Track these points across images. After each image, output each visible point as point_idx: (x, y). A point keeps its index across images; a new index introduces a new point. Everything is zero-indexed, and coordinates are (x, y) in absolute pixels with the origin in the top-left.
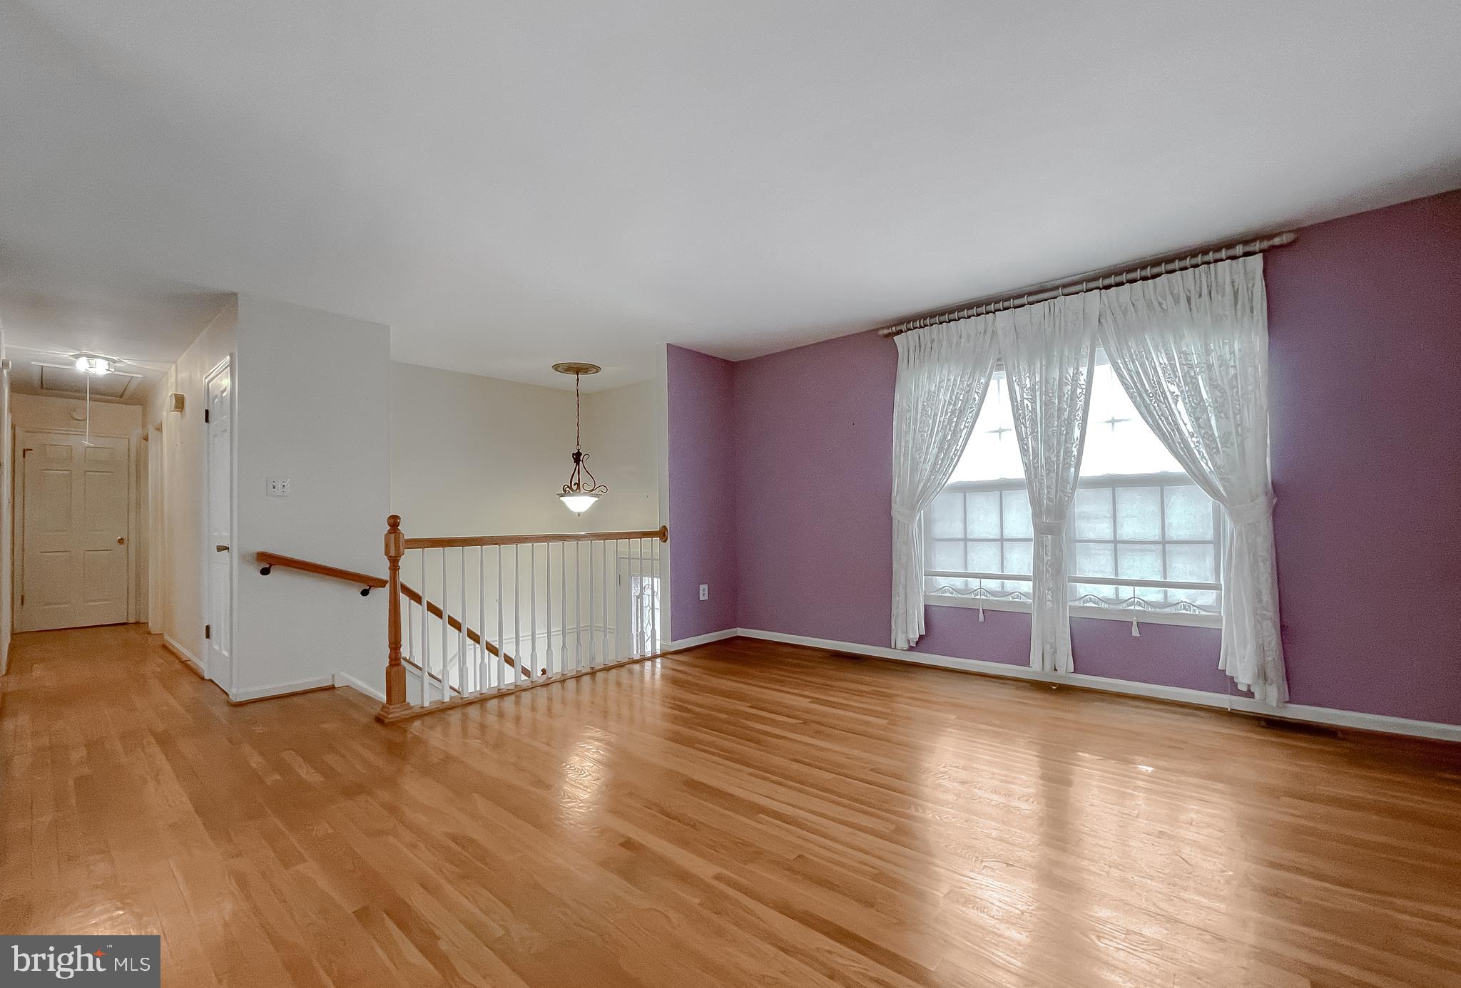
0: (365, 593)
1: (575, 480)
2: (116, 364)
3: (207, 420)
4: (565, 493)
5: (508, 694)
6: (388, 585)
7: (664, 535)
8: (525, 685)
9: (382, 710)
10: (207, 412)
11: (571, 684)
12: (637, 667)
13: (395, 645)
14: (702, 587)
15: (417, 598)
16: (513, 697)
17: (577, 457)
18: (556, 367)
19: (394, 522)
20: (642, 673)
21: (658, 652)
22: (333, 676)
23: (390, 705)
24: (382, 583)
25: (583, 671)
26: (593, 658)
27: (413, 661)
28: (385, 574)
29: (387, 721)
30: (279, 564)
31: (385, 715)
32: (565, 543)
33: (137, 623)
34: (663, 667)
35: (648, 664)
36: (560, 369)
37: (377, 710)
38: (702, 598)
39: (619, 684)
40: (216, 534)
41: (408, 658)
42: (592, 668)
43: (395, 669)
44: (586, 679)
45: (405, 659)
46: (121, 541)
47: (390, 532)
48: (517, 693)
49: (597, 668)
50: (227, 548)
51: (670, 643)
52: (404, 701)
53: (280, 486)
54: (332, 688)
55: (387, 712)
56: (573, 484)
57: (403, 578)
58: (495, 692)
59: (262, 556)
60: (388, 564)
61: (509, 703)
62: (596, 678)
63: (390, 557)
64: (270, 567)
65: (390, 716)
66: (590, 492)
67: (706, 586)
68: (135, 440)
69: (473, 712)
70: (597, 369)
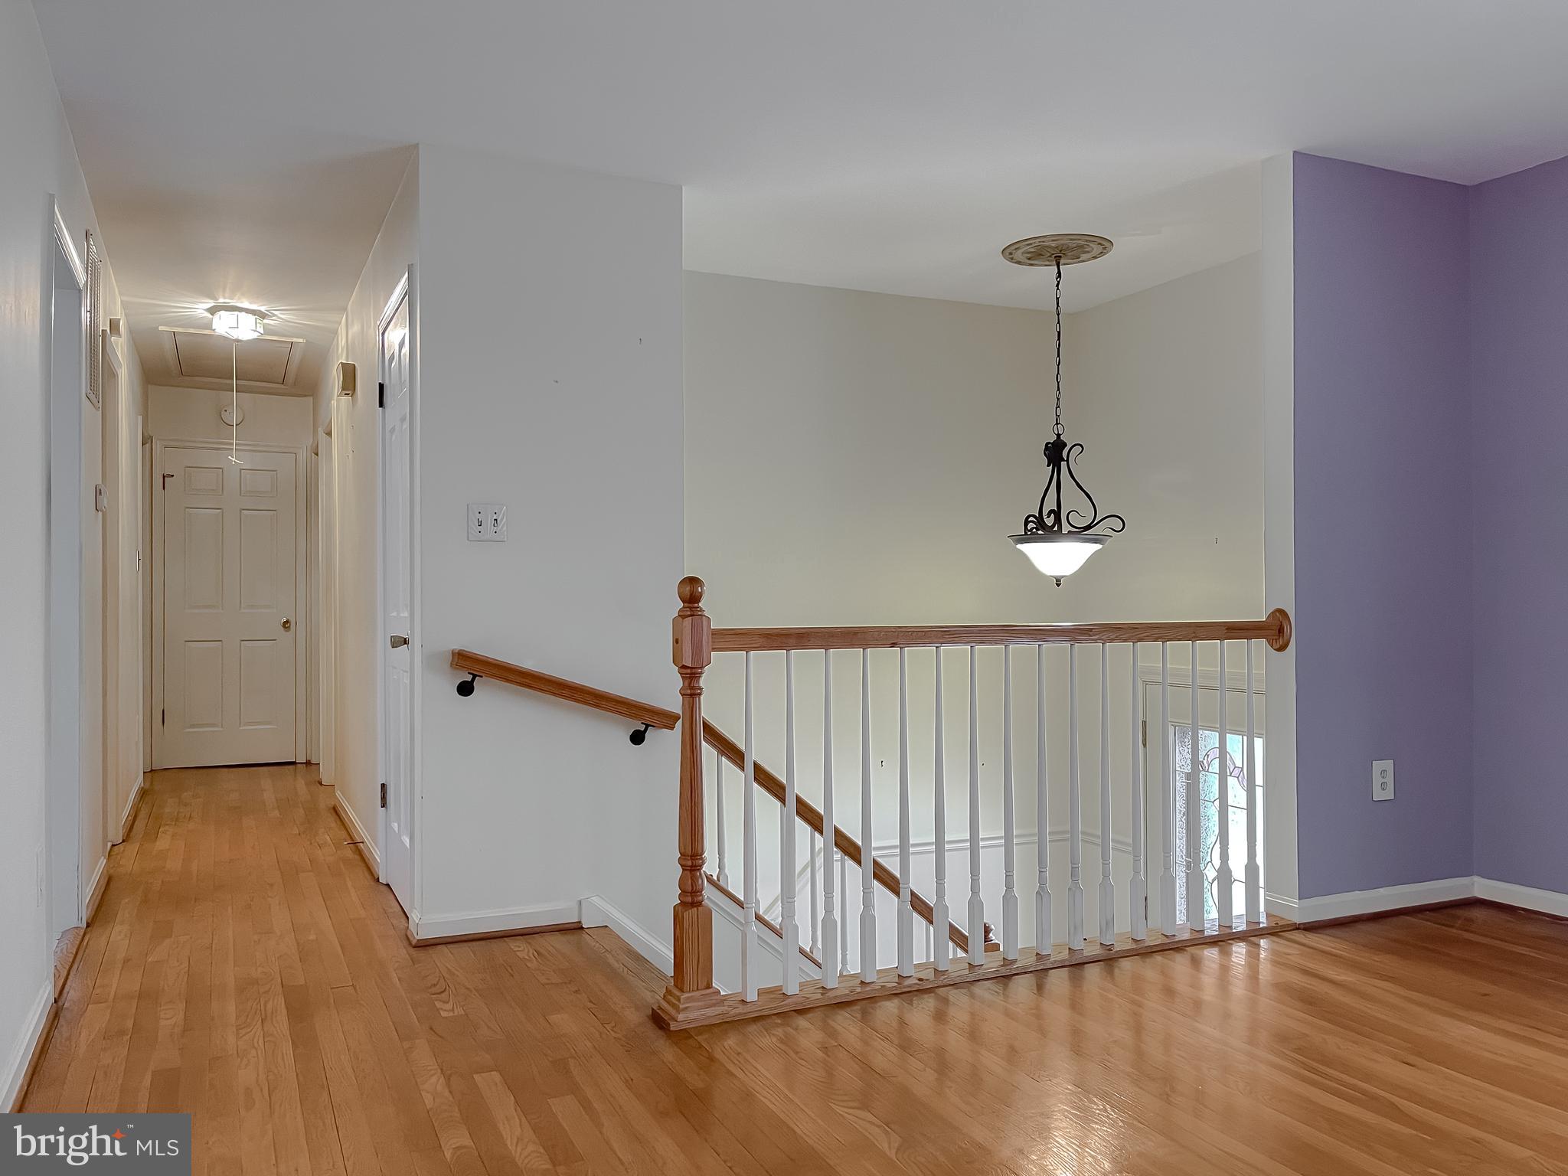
0: (637, 738)
1: (1050, 504)
2: (265, 321)
3: (381, 404)
4: (1028, 537)
5: (922, 990)
6: (679, 723)
7: (1281, 631)
8: (958, 972)
9: (664, 998)
10: (381, 386)
11: (1058, 981)
12: (1211, 954)
13: (691, 860)
14: (1377, 766)
15: (735, 755)
16: (929, 1003)
17: (1055, 453)
18: (1009, 253)
19: (691, 592)
20: (1225, 969)
21: (1264, 921)
22: (580, 902)
23: (682, 990)
24: (667, 720)
25: (1086, 953)
26: (1108, 924)
27: (722, 883)
28: (674, 703)
29: (673, 1027)
30: (492, 676)
31: (672, 1011)
32: (1045, 645)
33: (308, 763)
34: (1278, 961)
35: (1239, 950)
36: (1018, 255)
37: (653, 996)
38: (1378, 795)
39: (1169, 992)
40: (395, 614)
41: (715, 878)
42: (1109, 948)
43: (689, 914)
44: (1093, 973)
45: (710, 879)
46: (286, 625)
47: (682, 616)
48: (941, 991)
49: (1117, 948)
50: (405, 642)
51: (1295, 903)
52: (709, 986)
53: (490, 522)
54: (577, 928)
55: (674, 1006)
56: (1045, 513)
57: (708, 710)
58: (891, 982)
59: (462, 659)
60: (679, 682)
61: (921, 1014)
62: (1117, 971)
63: (684, 667)
64: (473, 680)
65: (681, 1017)
66: (1082, 533)
67: (1389, 765)
68: (303, 455)
69: (846, 1024)
70: (1104, 245)
